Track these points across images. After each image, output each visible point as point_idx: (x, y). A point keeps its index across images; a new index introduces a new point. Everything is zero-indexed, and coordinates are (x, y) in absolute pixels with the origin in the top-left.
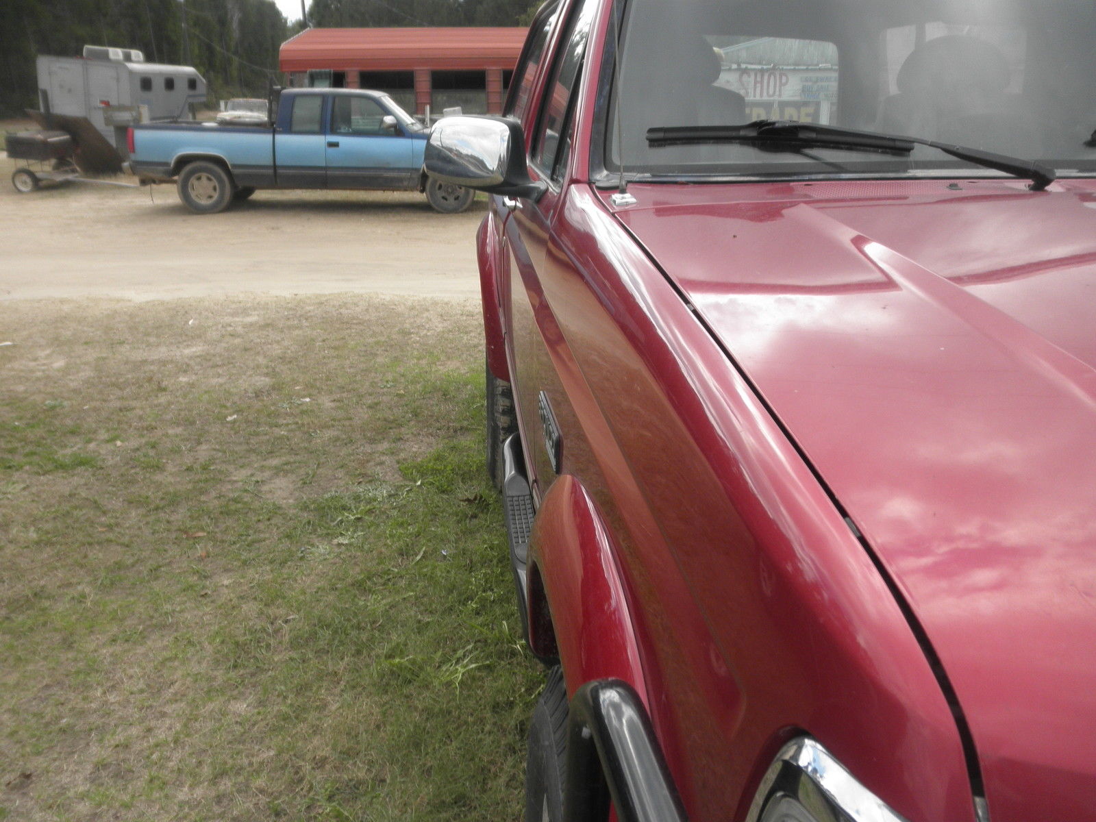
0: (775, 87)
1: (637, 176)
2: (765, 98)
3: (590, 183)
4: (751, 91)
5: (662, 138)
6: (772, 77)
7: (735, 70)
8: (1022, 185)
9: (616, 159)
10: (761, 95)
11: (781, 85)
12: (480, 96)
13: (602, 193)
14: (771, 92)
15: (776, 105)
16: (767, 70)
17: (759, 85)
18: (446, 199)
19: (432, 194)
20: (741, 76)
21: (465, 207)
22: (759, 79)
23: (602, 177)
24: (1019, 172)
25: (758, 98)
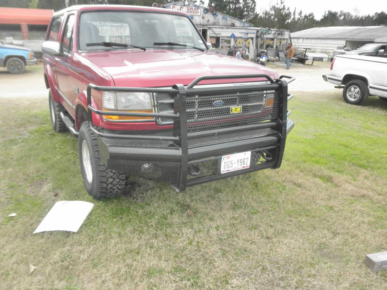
0: (123, 31)
1: (85, 51)
2: (120, 35)
3: (77, 52)
4: (115, 32)
5: (88, 45)
6: (121, 28)
7: (109, 26)
8: (143, 50)
9: (81, 48)
10: (119, 34)
11: (124, 30)
12: (19, 33)
13: (80, 54)
14: (121, 33)
15: (123, 37)
16: (120, 26)
17: (117, 31)
18: (14, 69)
19: (9, 68)
20: (111, 28)
21: (22, 71)
22: (117, 29)
23: (80, 51)
24: (142, 49)
25: (117, 34)
